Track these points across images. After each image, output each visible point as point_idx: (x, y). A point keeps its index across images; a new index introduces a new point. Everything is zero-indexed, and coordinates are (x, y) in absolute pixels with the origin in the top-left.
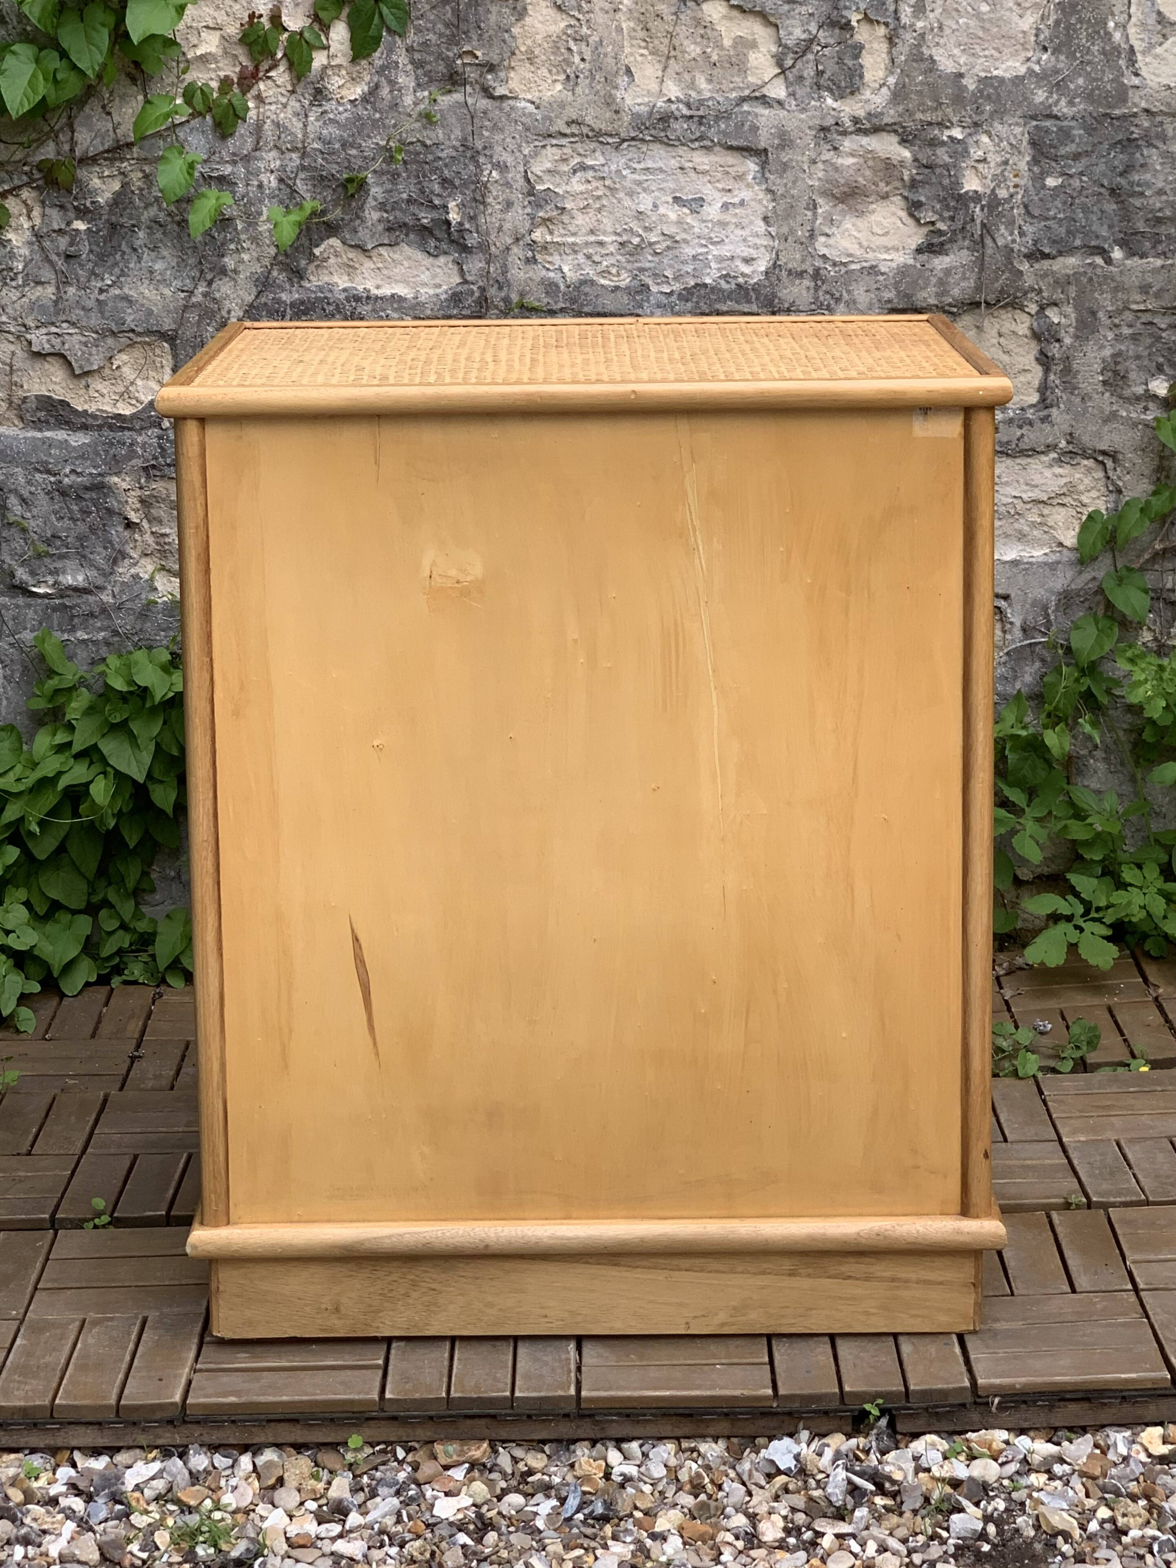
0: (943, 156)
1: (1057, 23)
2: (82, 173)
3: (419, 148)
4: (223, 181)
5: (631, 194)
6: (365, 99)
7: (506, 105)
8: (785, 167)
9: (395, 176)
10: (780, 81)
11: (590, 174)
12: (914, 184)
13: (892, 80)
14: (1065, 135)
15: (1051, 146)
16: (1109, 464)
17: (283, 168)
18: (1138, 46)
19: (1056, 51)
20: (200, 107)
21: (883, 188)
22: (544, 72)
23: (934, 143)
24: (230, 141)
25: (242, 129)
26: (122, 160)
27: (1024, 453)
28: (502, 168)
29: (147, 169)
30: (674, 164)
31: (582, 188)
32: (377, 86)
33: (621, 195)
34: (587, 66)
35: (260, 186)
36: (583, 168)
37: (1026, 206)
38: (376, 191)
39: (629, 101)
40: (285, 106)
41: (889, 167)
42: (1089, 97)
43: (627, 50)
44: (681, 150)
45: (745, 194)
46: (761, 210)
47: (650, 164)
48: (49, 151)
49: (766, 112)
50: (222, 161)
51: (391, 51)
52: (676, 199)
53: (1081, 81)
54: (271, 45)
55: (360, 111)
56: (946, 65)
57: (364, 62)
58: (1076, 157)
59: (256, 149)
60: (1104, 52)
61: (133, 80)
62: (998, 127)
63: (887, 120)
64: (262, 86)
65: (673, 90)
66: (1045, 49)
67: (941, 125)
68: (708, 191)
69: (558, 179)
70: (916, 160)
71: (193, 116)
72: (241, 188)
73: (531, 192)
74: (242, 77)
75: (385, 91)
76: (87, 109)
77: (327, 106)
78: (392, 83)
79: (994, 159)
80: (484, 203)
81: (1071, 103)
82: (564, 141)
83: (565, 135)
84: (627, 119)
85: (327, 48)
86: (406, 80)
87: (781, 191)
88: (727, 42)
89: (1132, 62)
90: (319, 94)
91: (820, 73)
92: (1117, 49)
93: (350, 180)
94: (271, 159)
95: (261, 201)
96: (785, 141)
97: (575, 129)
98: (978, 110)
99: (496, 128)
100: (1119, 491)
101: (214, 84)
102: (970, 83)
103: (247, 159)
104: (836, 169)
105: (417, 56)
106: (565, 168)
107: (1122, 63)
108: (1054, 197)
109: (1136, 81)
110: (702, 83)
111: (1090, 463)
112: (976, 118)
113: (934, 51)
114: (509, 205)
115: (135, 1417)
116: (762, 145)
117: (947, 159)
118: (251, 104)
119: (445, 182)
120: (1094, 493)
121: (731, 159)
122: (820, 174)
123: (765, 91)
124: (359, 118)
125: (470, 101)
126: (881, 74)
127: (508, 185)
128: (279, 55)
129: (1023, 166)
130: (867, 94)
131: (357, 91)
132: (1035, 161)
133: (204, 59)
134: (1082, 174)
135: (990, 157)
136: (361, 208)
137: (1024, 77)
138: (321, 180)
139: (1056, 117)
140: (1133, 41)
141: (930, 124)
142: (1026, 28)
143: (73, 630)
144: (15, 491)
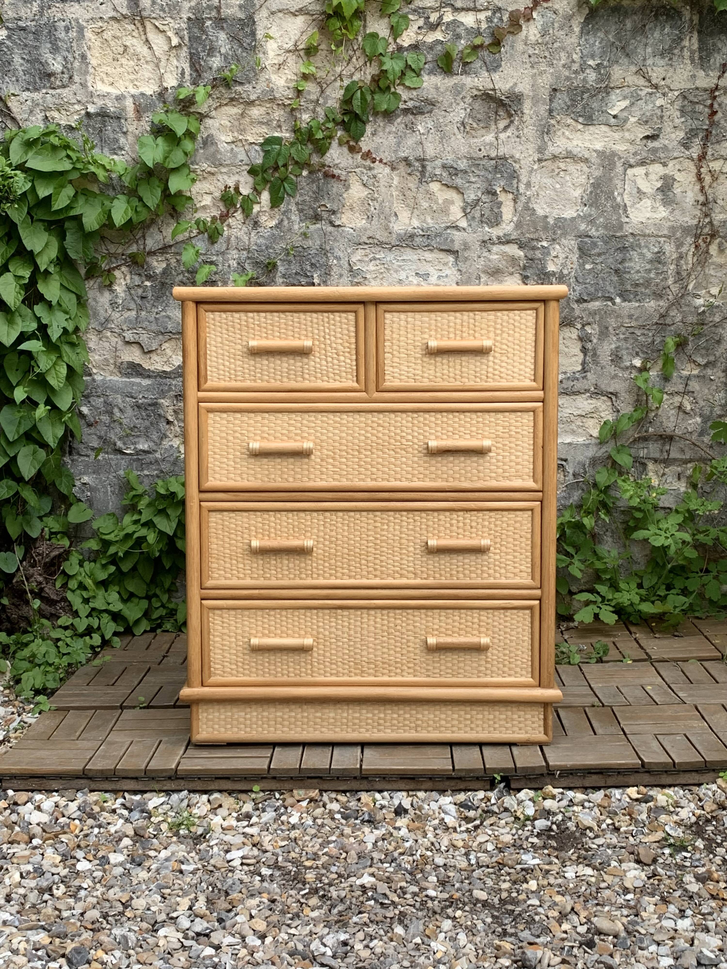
0: (538, 254)
1: (591, 192)
2: (149, 259)
3: (300, 249)
4: (212, 263)
5: (396, 271)
6: (277, 226)
7: (340, 229)
8: (466, 259)
9: (290, 262)
10: (464, 219)
11: (378, 262)
12: (525, 268)
13: (515, 219)
14: (595, 244)
15: (588, 250)
16: (614, 398)
17: (239, 258)
18: (628, 204)
19: (591, 206)
20: (202, 229)
21: (511, 270)
22: (358, 215)
23: (534, 248)
24: (216, 245)
25: (221, 240)
26: (167, 253)
27: (574, 393)
28: (338, 258)
29: (178, 257)
30: (416, 257)
31: (374, 268)
32: (282, 220)
33: (392, 272)
34: (377, 211)
35: (229, 266)
36: (375, 259)
37: (576, 278)
38: (281, 269)
39: (396, 228)
40: (241, 229)
41: (513, 260)
42: (606, 227)
43: (395, 205)
44: (419, 251)
45: (448, 272)
46: (455, 279)
47: (405, 257)
48: (134, 249)
49: (458, 233)
50: (212, 254)
51: (288, 204)
52: (417, 274)
53: (601, 220)
54: (235, 202)
55: (274, 231)
56: (540, 212)
57: (276, 210)
58: (599, 255)
59: (227, 249)
60: (612, 207)
61: (172, 217)
62: (564, 241)
63: (513, 237)
64: (230, 220)
65: (416, 223)
66: (585, 205)
67: (537, 240)
68: (431, 270)
69: (363, 264)
70: (526, 256)
71: (199, 233)
72: (220, 267)
73: (351, 271)
74: (221, 216)
75: (286, 223)
76: (151, 230)
77: (260, 230)
78: (289, 219)
79: (562, 256)
80: (329, 275)
81: (597, 230)
82: (366, 247)
83: (367, 244)
84: (394, 236)
85: (260, 203)
86: (295, 218)
87: (464, 270)
88: (440, 202)
89: (625, 211)
90: (256, 224)
91: (482, 215)
92: (618, 206)
93: (269, 264)
94: (234, 254)
95: (229, 273)
96: (466, 247)
97: (371, 241)
98: (554, 233)
99: (335, 240)
100: (618, 411)
101: (209, 219)
102: (551, 221)
103: (223, 253)
104: (490, 261)
105: (300, 207)
106: (366, 259)
107: (621, 211)
108: (589, 274)
109: (627, 220)
110: (429, 220)
112: (554, 237)
113: (534, 206)
114: (341, 276)
115: (153, 775)
116: (456, 249)
117: (540, 256)
118: (225, 229)
119: (312, 265)
120: (607, 412)
121: (442, 255)
122: (482, 263)
123: (457, 224)
124: (274, 235)
125: (324, 228)
126: (510, 216)
127: (341, 266)
128: (238, 206)
129: (575, 259)
130: (504, 225)
131: (273, 223)
132: (581, 257)
133: (204, 207)
134: (602, 263)
135: (560, 255)
136: (275, 277)
137: (575, 218)
138: (256, 264)
139: (590, 237)
140: (626, 201)
141: (532, 239)
142: (577, 195)
143: (142, 470)
144: (117, 406)
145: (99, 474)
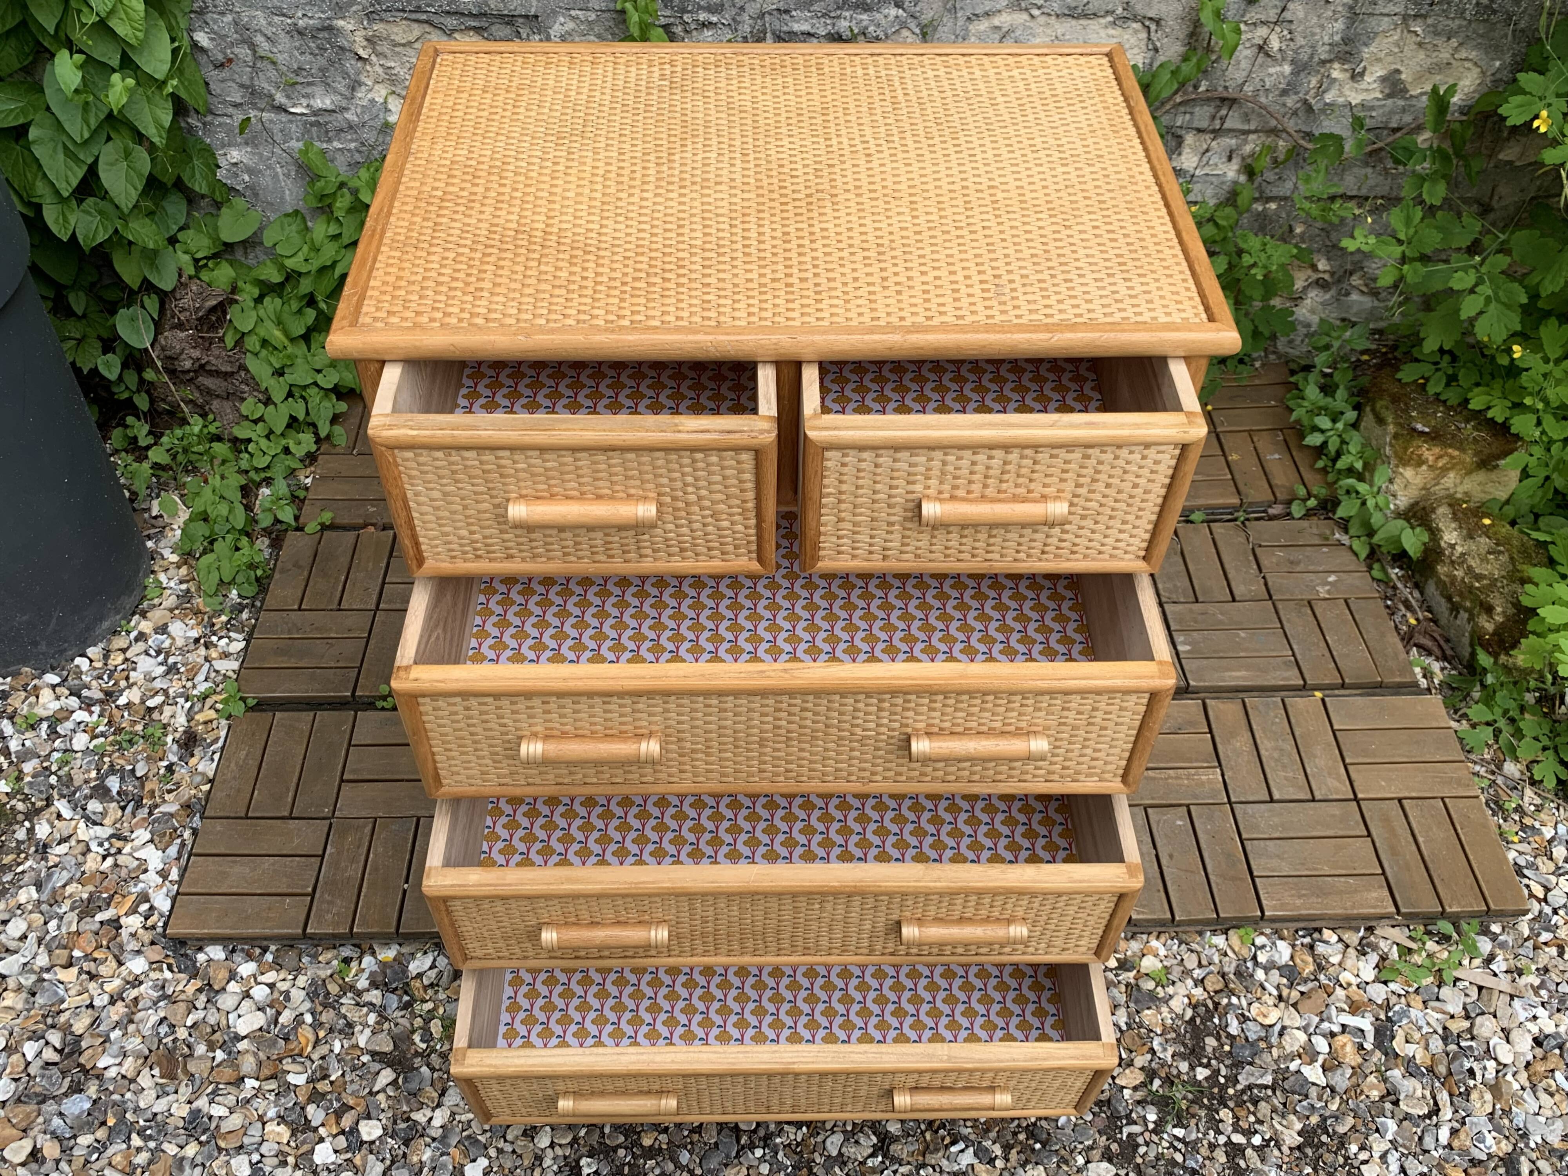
16: (1153, 27)
27: (1086, 16)
100: (1156, 50)
111: (1137, 26)
120: (1136, 51)
143: (330, 141)
144: (260, 31)
145: (256, 146)
